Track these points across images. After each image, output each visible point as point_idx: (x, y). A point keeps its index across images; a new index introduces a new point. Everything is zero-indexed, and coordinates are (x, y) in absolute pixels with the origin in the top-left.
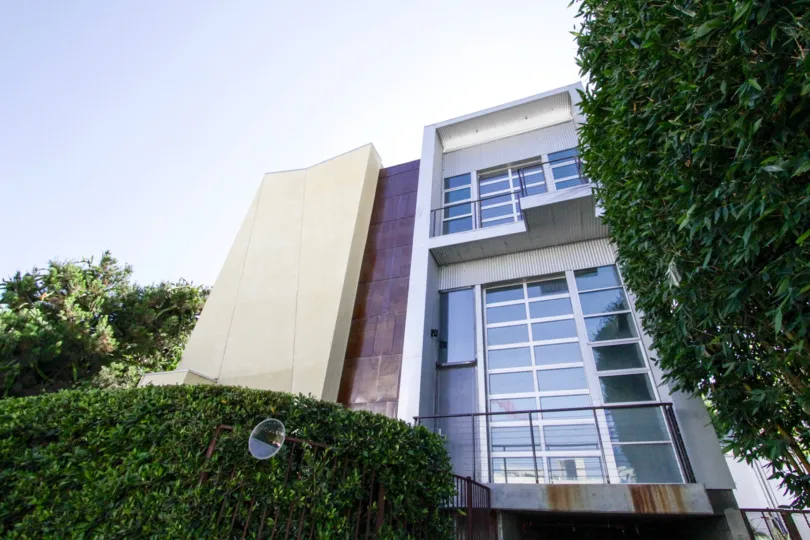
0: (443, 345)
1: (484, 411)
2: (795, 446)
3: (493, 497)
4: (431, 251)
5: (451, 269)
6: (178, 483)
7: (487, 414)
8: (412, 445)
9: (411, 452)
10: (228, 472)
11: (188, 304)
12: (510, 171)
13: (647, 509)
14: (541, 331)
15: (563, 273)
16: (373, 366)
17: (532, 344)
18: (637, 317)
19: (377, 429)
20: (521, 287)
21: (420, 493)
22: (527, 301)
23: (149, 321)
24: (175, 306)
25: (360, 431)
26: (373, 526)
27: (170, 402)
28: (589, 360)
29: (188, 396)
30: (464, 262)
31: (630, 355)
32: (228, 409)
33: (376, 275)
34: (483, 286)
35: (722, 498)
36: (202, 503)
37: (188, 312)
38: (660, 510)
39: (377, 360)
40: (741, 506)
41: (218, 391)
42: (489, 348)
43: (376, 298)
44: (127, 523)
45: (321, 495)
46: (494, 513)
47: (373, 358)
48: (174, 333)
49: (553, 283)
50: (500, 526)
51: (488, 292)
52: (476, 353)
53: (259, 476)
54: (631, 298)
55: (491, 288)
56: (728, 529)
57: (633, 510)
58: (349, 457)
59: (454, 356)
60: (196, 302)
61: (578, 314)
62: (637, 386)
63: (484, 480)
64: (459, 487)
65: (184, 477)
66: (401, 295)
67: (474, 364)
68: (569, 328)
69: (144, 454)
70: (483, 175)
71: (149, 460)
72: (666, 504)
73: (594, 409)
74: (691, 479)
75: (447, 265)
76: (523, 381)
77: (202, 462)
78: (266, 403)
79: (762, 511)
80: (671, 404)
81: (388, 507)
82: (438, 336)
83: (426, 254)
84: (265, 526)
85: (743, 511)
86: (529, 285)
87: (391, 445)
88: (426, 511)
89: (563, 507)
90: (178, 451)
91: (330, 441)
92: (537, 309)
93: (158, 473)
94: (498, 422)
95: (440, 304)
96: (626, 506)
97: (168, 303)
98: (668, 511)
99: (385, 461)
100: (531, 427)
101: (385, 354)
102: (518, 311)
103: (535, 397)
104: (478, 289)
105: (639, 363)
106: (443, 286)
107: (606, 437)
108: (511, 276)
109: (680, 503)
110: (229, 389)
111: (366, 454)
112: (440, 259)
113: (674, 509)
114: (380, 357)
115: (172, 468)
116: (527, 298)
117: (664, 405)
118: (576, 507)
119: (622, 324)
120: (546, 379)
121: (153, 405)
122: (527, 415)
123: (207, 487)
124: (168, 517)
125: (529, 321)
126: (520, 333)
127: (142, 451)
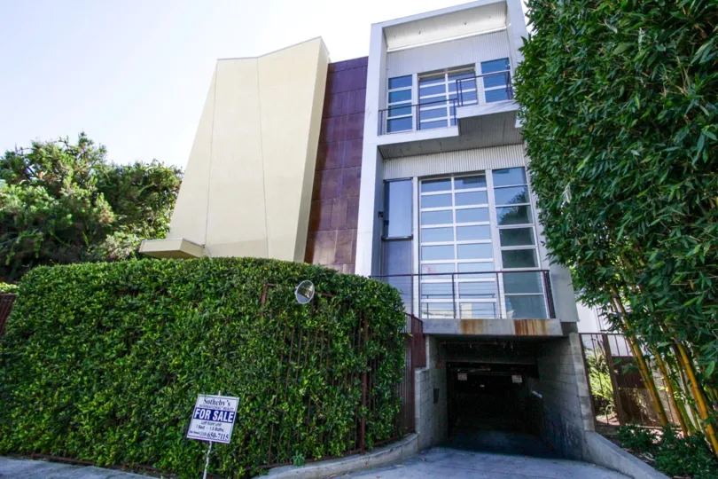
0: (386, 223)
1: (417, 273)
2: (619, 299)
3: (424, 326)
4: (379, 147)
5: (394, 161)
6: (247, 317)
7: (419, 275)
8: (384, 296)
9: (384, 300)
10: (276, 312)
11: (164, 182)
12: (446, 75)
13: (523, 333)
14: (462, 216)
15: (484, 171)
16: (331, 238)
17: (454, 225)
18: (535, 212)
19: (363, 286)
20: (450, 180)
21: (388, 323)
22: (453, 191)
23: (135, 197)
24: (153, 184)
25: (353, 288)
26: (362, 341)
27: (226, 269)
28: (496, 238)
29: (240, 265)
30: (404, 157)
31: (525, 236)
32: (270, 273)
33: (329, 164)
34: (419, 178)
35: (569, 327)
36: (267, 328)
37: (165, 188)
38: (531, 333)
39: (334, 233)
40: (580, 331)
41: (259, 263)
42: (421, 227)
43: (329, 184)
44: (219, 339)
45: (333, 325)
46: (424, 336)
47: (331, 232)
48: (157, 206)
49: (476, 178)
50: (428, 343)
51: (423, 183)
52: (412, 230)
53: (296, 313)
54: (533, 198)
55: (425, 180)
56: (569, 344)
57: (514, 333)
58: (347, 304)
59: (393, 232)
60: (171, 181)
61: (491, 205)
62: (527, 257)
63: (416, 314)
64: (408, 320)
65: (250, 314)
66: (354, 181)
67: (411, 238)
68: (484, 214)
69: (218, 301)
70: (423, 78)
71: (224, 304)
72: (535, 330)
73: (497, 273)
74: (553, 315)
75: (390, 158)
76: (447, 252)
77: (260, 305)
78: (293, 270)
79: (592, 334)
80: (548, 271)
81: (370, 331)
82: (382, 217)
83: (376, 148)
84: (302, 341)
85: (580, 334)
86: (456, 179)
87: (372, 295)
88: (391, 333)
89: (470, 332)
90: (243, 299)
91: (334, 293)
92: (461, 199)
93: (232, 312)
94: (426, 280)
95: (384, 190)
96: (510, 331)
97: (146, 180)
98: (536, 334)
99: (368, 305)
100: (453, 283)
101: (340, 229)
102: (446, 200)
103: (454, 263)
104: (415, 180)
105: (530, 241)
106: (387, 177)
107: (502, 291)
108: (443, 172)
109: (544, 329)
110: (268, 261)
111: (358, 301)
112: (386, 154)
113: (539, 332)
114: (337, 231)
115: (242, 309)
116: (453, 189)
117: (543, 271)
118: (478, 332)
119: (522, 214)
120: (464, 251)
121: (215, 270)
122: (451, 276)
123: (267, 320)
124: (247, 336)
125: (454, 208)
126: (447, 216)
127: (214, 300)
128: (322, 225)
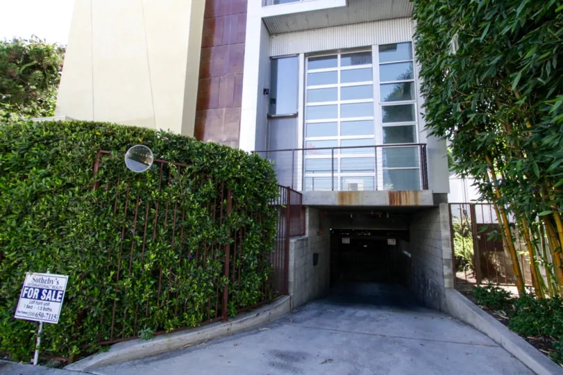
0: (273, 101)
1: (301, 148)
2: (492, 168)
3: (304, 199)
4: (264, 20)
5: (280, 37)
6: (77, 189)
7: (303, 150)
8: (250, 166)
9: (249, 170)
10: (114, 182)
11: (47, 61)
13: (396, 204)
14: (346, 92)
15: (370, 47)
16: (219, 116)
17: (339, 102)
18: (418, 82)
19: (223, 155)
20: (336, 57)
21: (255, 195)
22: (339, 69)
23: (15, 75)
24: (35, 62)
25: (211, 156)
26: (225, 212)
27: (52, 134)
28: (379, 114)
29: (66, 129)
30: (291, 32)
31: (406, 112)
32: (103, 139)
33: (216, 40)
34: (306, 55)
35: (440, 198)
36: (100, 200)
37: (50, 68)
38: (404, 204)
39: (222, 112)
40: (449, 202)
41: (91, 126)
42: (307, 104)
43: (217, 62)
44: (46, 213)
45: (187, 196)
46: (304, 208)
47: (219, 110)
48: (43, 86)
49: (360, 55)
50: (307, 214)
51: (310, 60)
52: (297, 107)
53: (139, 184)
54: (417, 68)
55: (313, 57)
56: (439, 213)
57: (388, 204)
58: (204, 172)
59: (281, 110)
60: (54, 59)
61: (376, 81)
62: (406, 134)
63: (299, 189)
64: (282, 192)
65: (80, 185)
66: (238, 59)
67: (296, 116)
68: (368, 91)
69: (43, 171)
71: (49, 175)
72: (408, 201)
73: (376, 147)
74: (426, 187)
75: (277, 34)
76: (330, 129)
77: (91, 175)
78: (134, 135)
79: (460, 204)
80: (425, 145)
81: (234, 202)
82: (269, 94)
83: (259, 22)
84: (150, 214)
85: (450, 204)
86: (343, 56)
87: (234, 165)
88: (260, 205)
89: (346, 203)
90: (70, 168)
91: (189, 163)
92: (346, 76)
93: (59, 183)
94: (309, 156)
95: (271, 67)
96: (384, 201)
98: (408, 204)
99: (231, 175)
100: (333, 158)
101: (227, 107)
102: (332, 77)
103: (338, 139)
104: (302, 56)
105: (411, 118)
106: (274, 54)
107: (380, 164)
108: (329, 48)
109: (416, 199)
110: (101, 125)
111: (216, 170)
112: (271, 27)
113: (412, 203)
114: (224, 109)
115: (69, 180)
116: (340, 66)
117: (420, 145)
118: (354, 203)
119: (406, 89)
120: (347, 128)
121: (38, 136)
122: (331, 150)
123: (99, 193)
124: (75, 209)
125: (339, 85)
126: (331, 94)
127: (40, 169)
128: (212, 103)
